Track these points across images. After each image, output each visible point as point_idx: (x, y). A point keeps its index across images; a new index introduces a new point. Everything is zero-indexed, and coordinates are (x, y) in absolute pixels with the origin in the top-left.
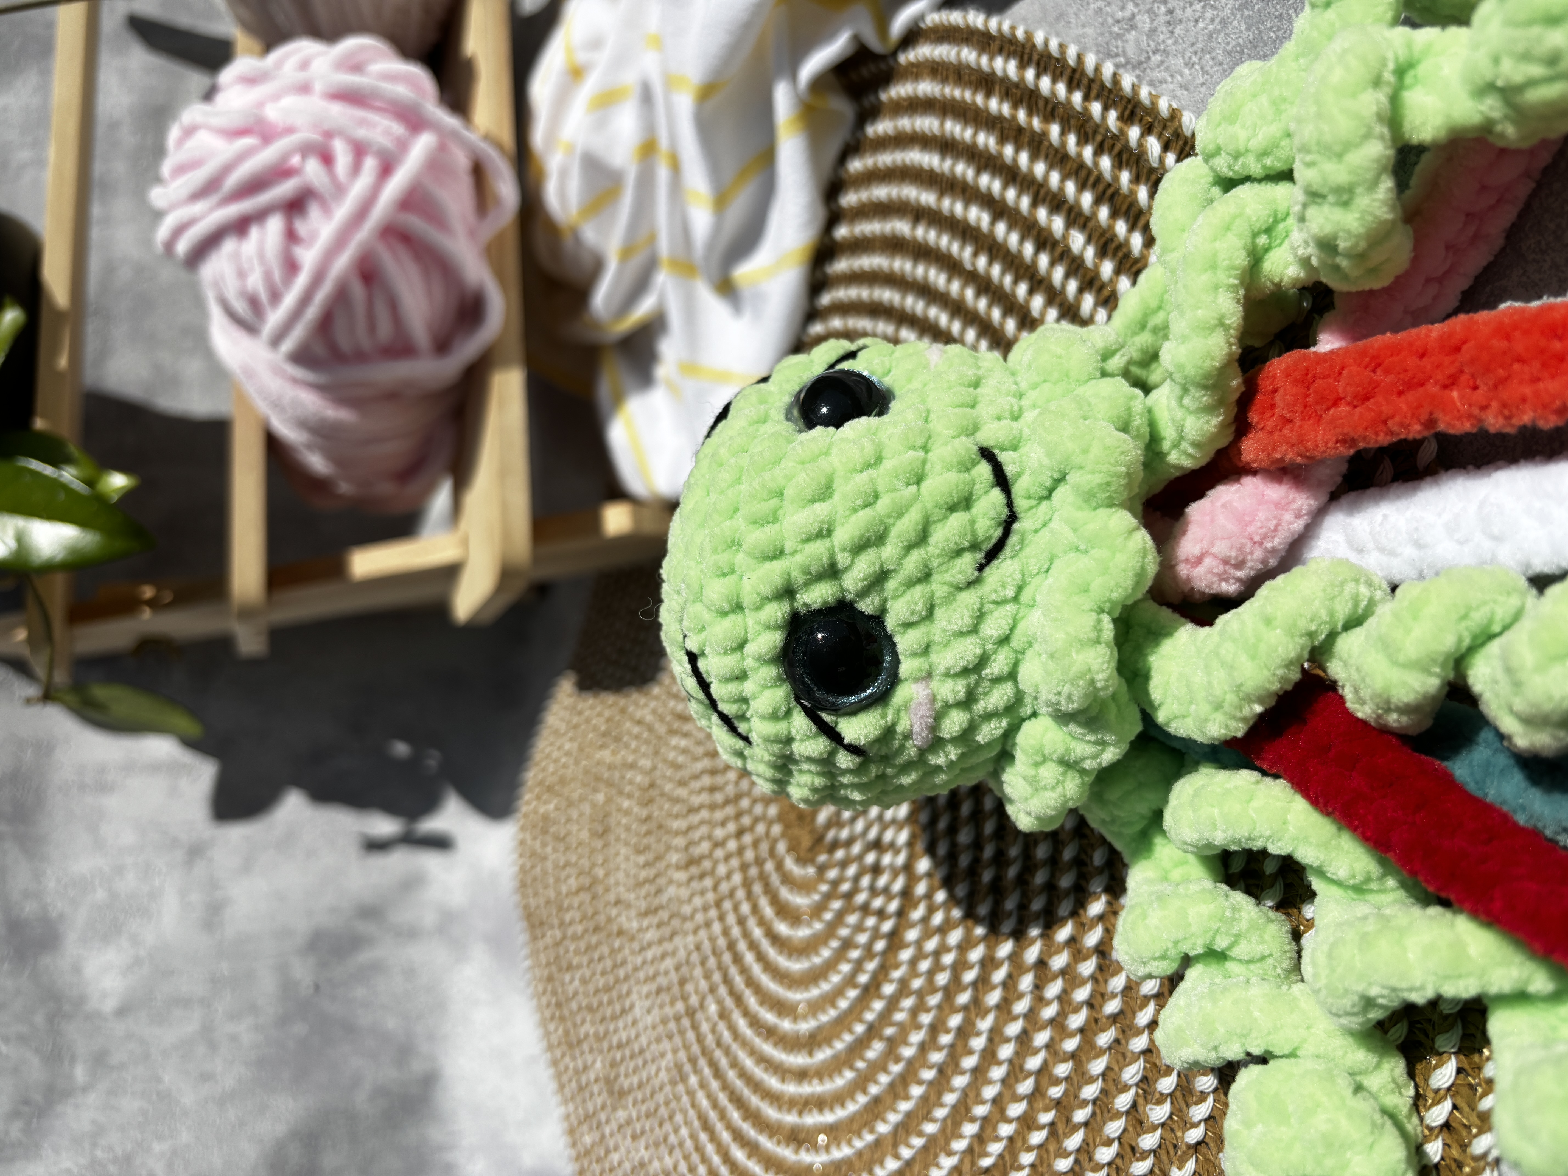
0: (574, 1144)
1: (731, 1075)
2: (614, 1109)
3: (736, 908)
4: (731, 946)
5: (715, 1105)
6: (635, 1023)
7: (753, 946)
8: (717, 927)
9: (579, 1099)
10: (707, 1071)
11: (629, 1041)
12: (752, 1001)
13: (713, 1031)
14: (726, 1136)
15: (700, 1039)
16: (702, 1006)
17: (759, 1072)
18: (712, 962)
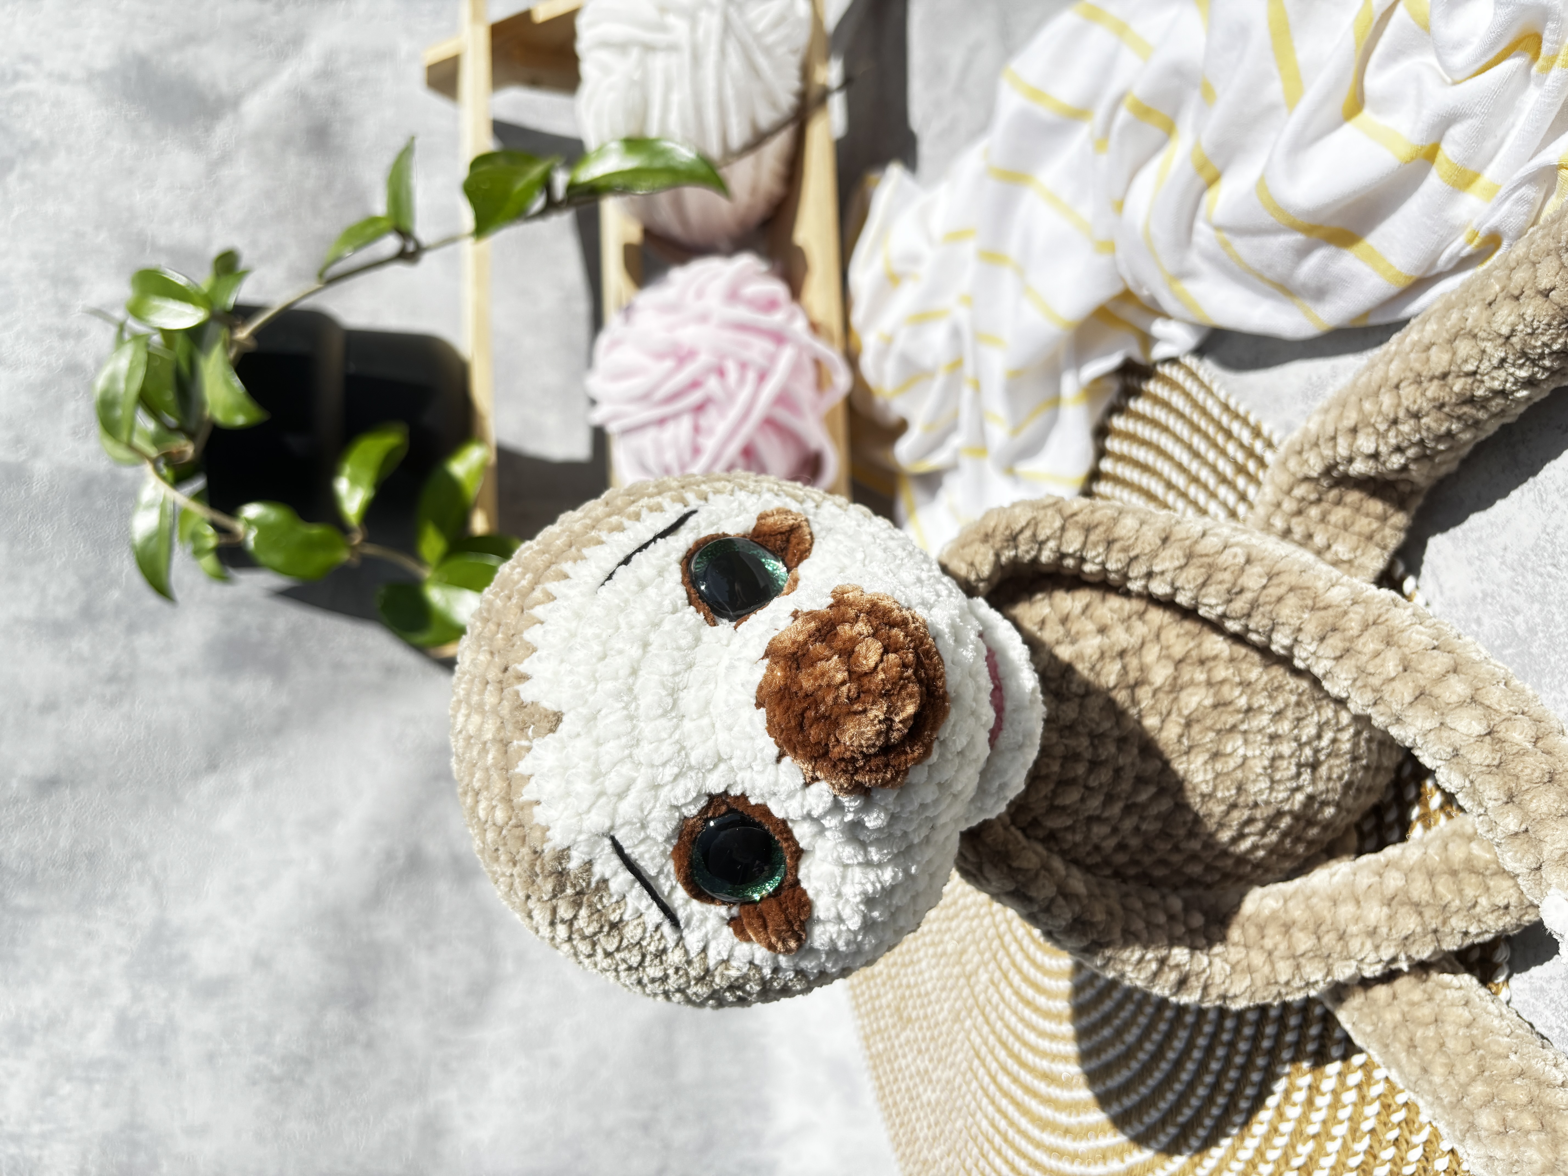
0: (868, 1047)
1: (999, 1025)
2: (904, 1029)
5: (985, 1043)
6: (921, 972)
9: (872, 1017)
10: (980, 1019)
11: (916, 984)
12: (1016, 980)
13: (986, 993)
14: (994, 1066)
15: (974, 996)
16: (976, 973)
17: (1020, 1027)
18: (984, 945)
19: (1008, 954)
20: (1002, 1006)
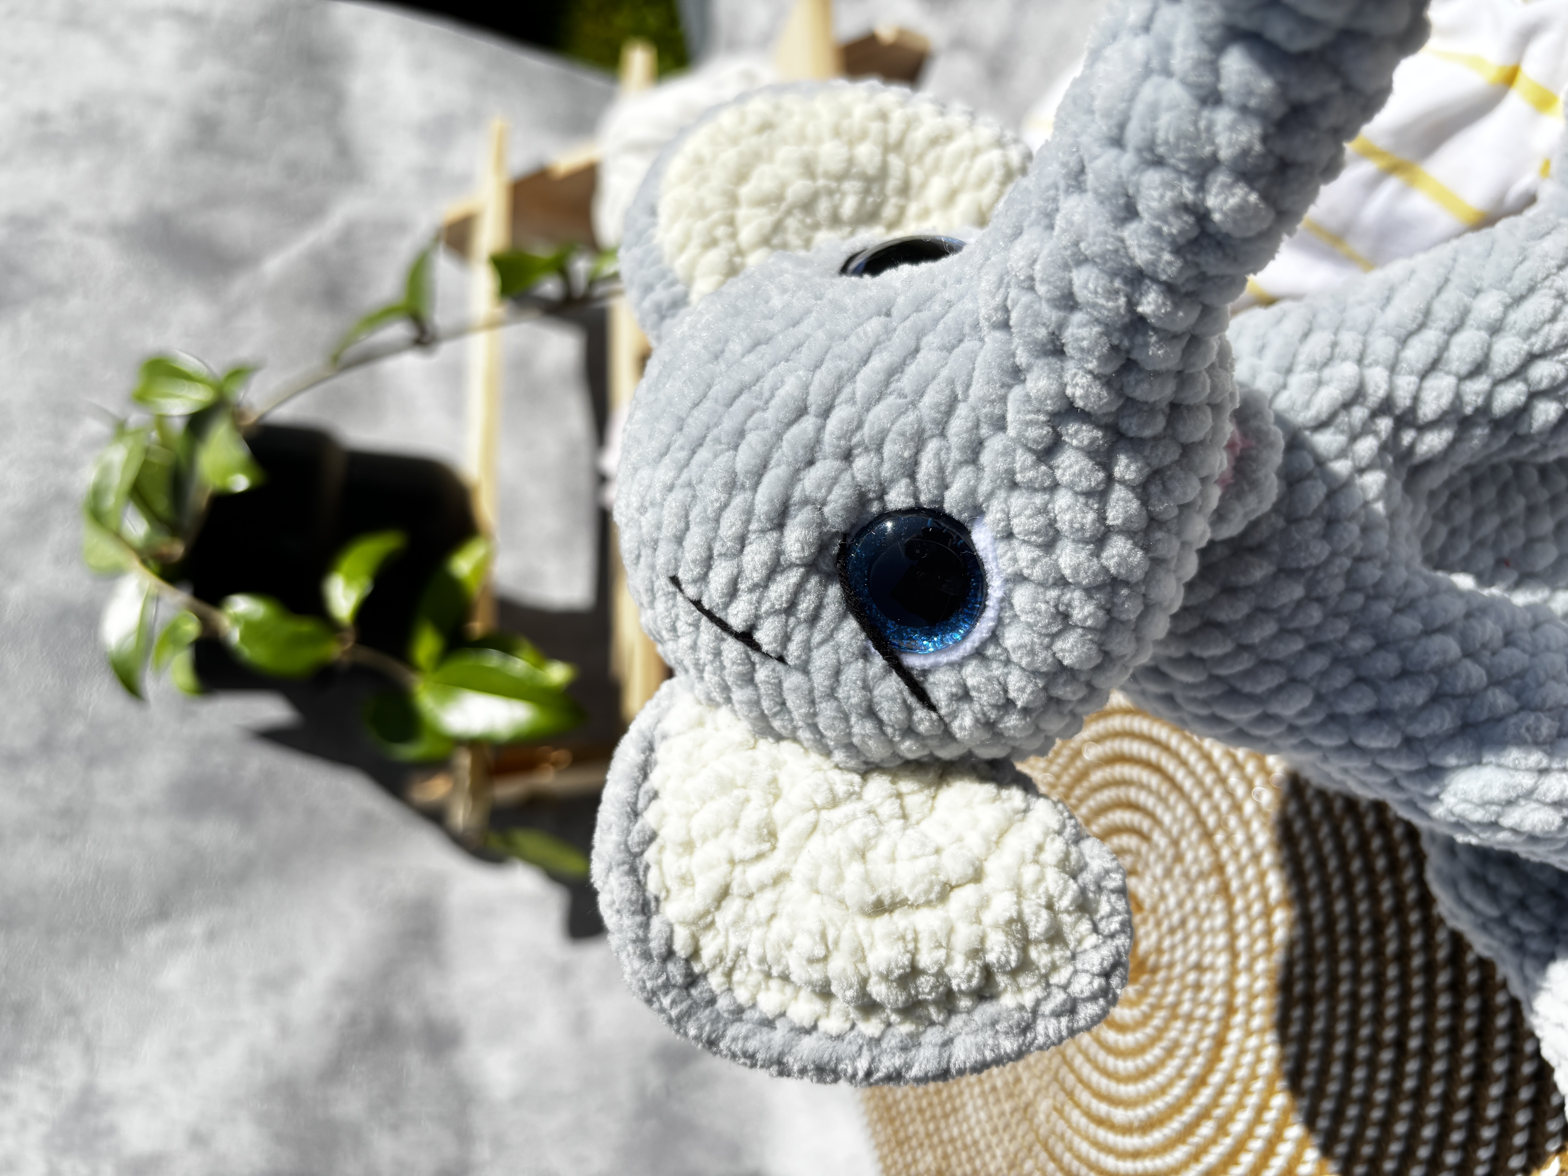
11: (960, 1136)
13: (1047, 1122)
17: (1093, 1153)
19: (1072, 1070)
20: (1069, 1133)
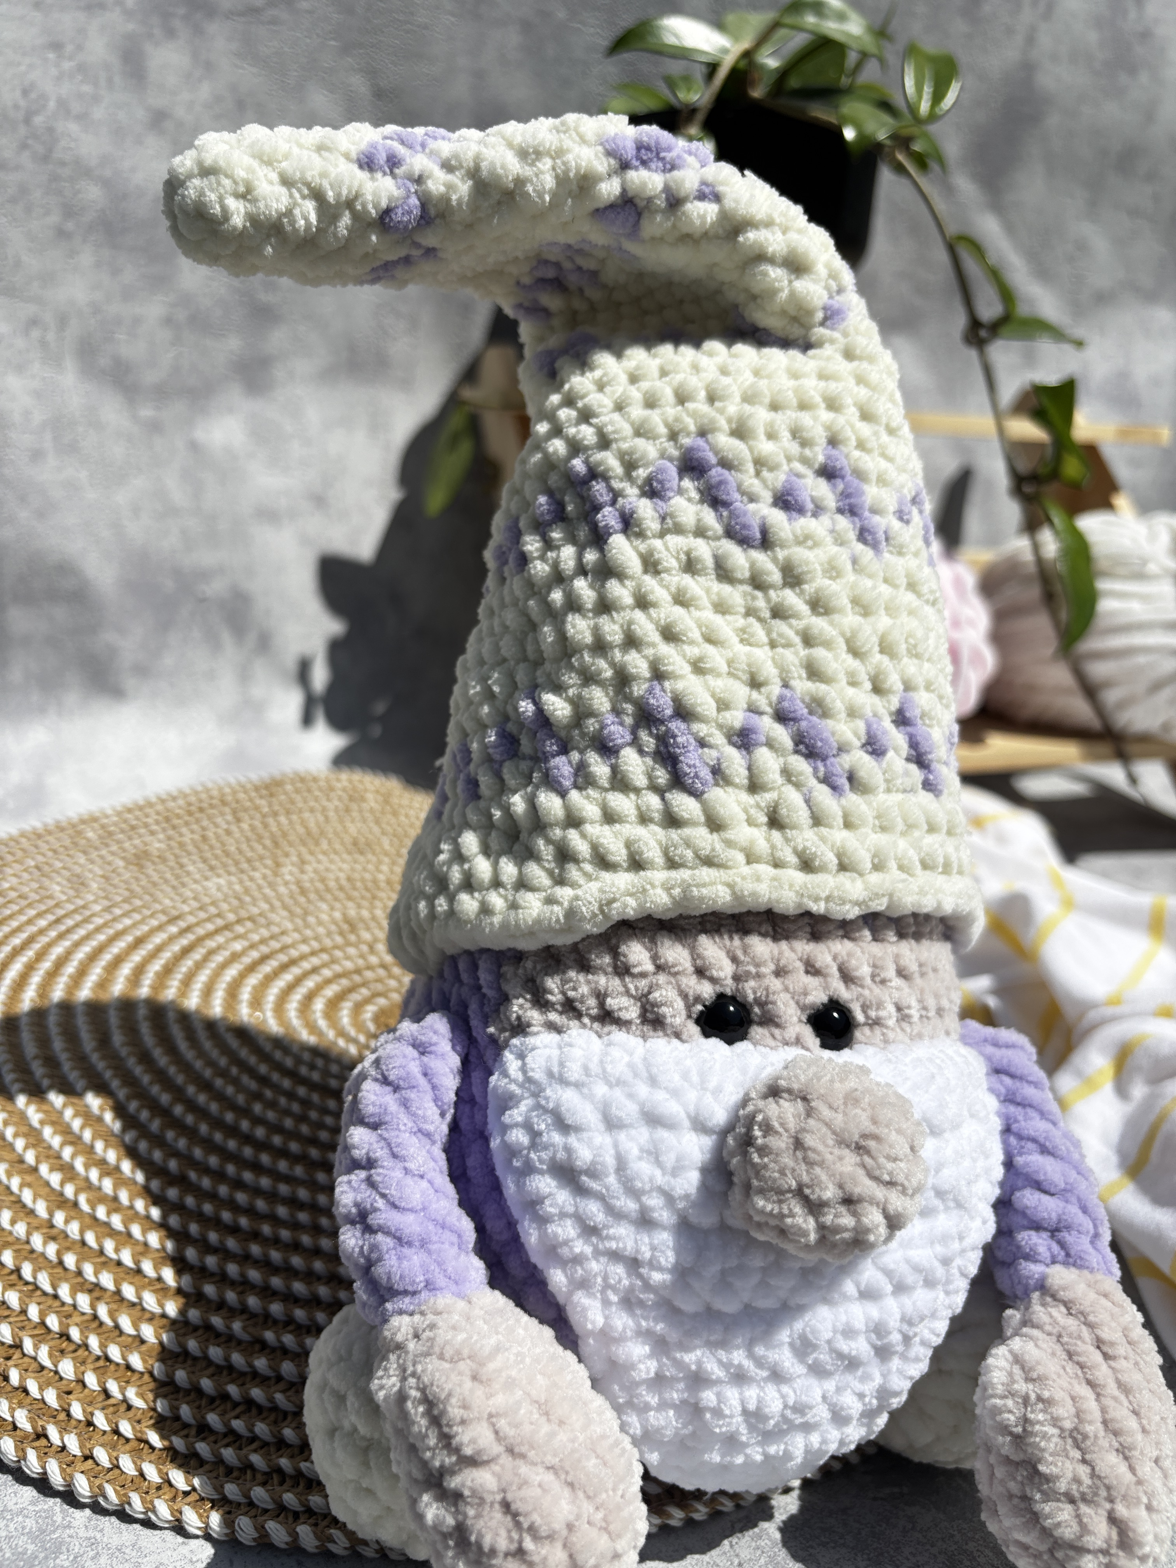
3: (325, 965)
4: (293, 962)
5: (159, 949)
7: (298, 981)
8: (305, 948)
13: (219, 948)
15: (210, 935)
16: (238, 937)
18: (275, 945)
